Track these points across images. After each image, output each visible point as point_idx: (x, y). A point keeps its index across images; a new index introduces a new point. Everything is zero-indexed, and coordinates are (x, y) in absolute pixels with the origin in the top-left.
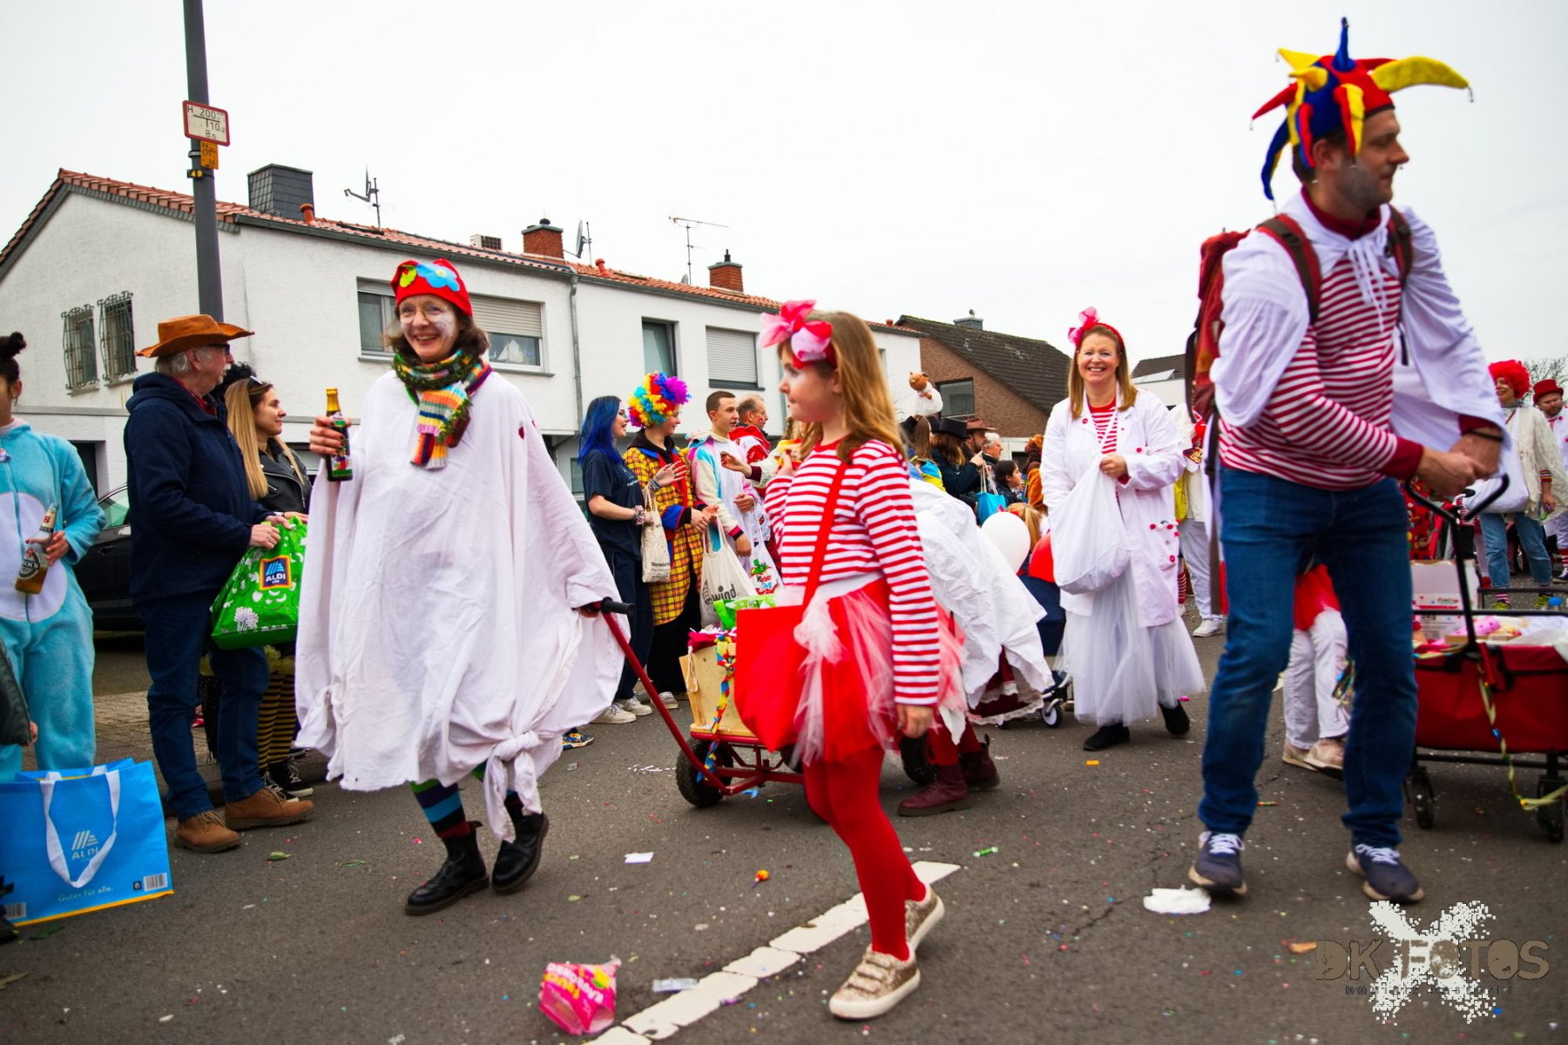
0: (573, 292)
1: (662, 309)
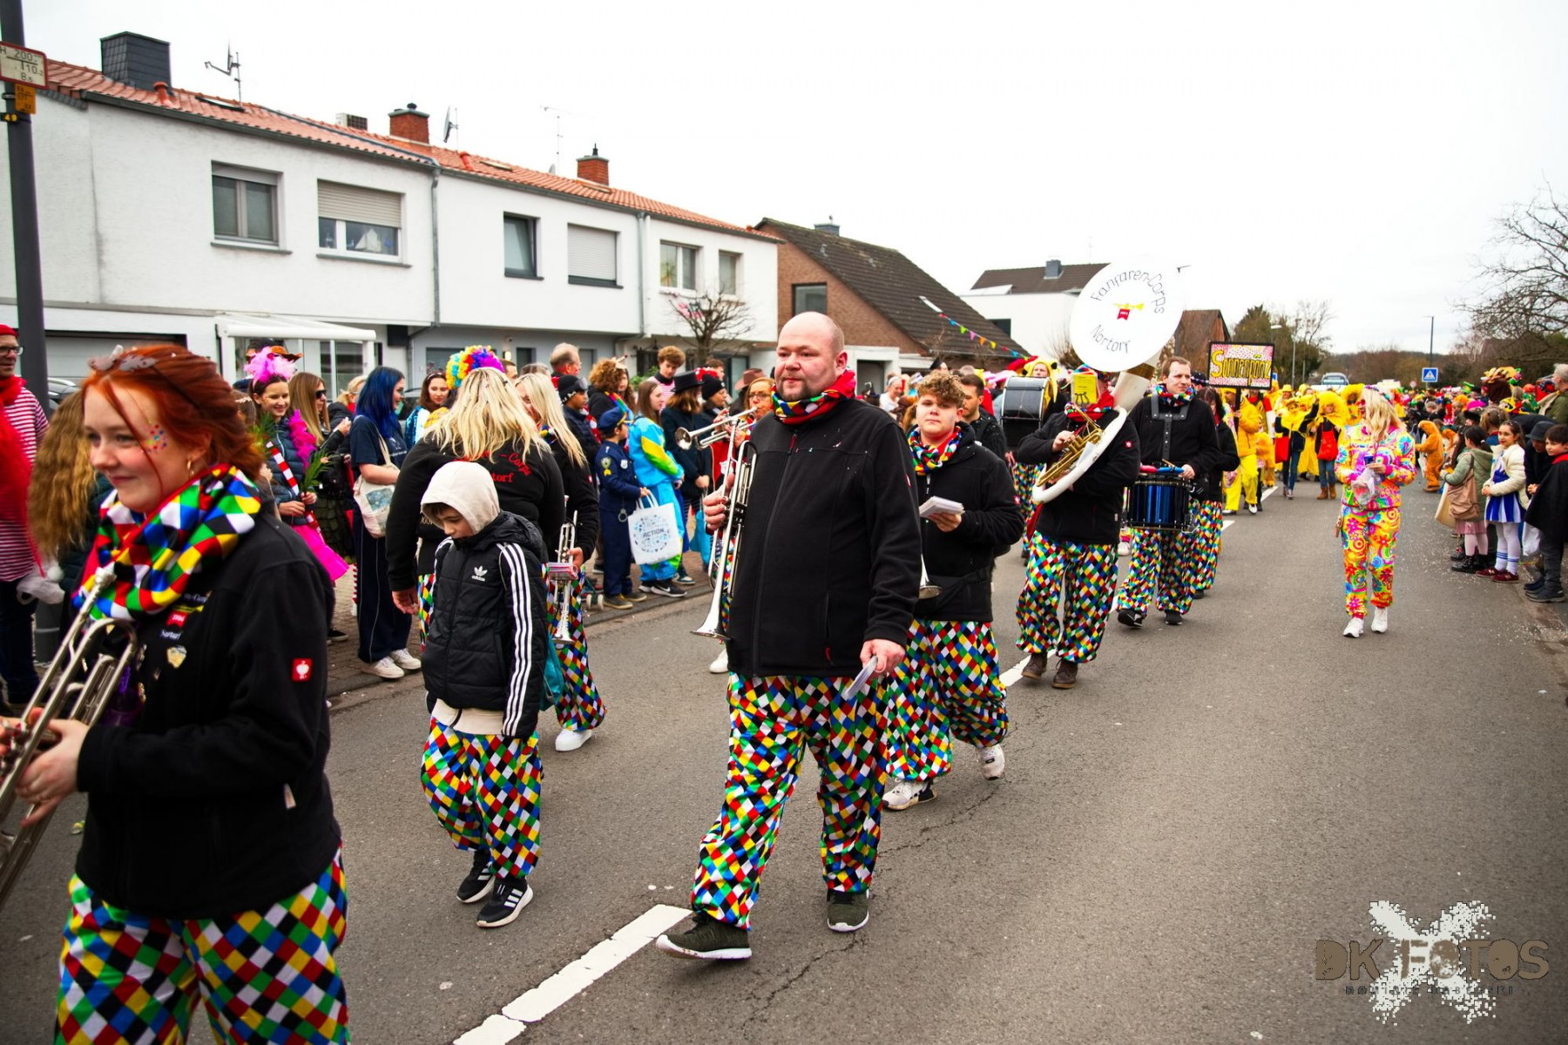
0: (435, 185)
1: (524, 205)
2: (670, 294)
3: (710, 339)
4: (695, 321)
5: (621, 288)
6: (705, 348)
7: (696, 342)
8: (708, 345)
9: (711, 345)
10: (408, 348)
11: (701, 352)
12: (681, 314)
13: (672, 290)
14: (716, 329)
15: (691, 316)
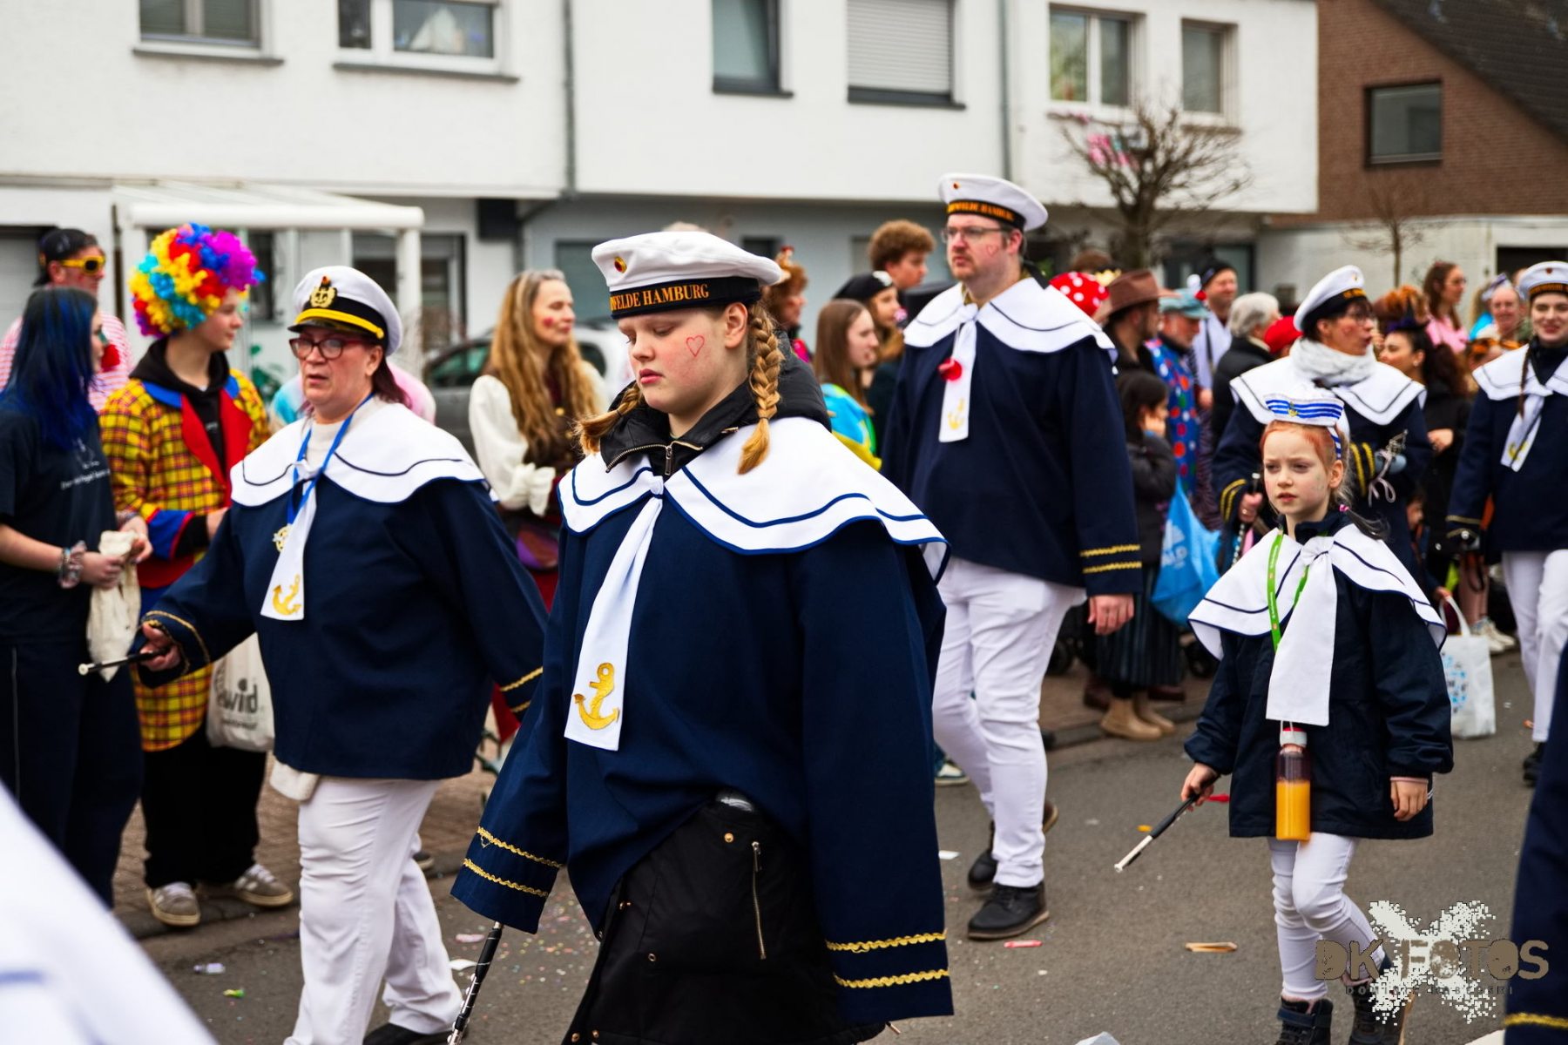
2: (1070, 117)
3: (1150, 208)
4: (1119, 174)
5: (961, 107)
6: (1139, 229)
7: (1122, 220)
8: (1146, 222)
9: (1154, 220)
10: (517, 241)
11: (1132, 238)
12: (1090, 159)
13: (1076, 108)
14: (1166, 190)
15: (1108, 161)
